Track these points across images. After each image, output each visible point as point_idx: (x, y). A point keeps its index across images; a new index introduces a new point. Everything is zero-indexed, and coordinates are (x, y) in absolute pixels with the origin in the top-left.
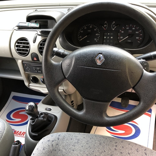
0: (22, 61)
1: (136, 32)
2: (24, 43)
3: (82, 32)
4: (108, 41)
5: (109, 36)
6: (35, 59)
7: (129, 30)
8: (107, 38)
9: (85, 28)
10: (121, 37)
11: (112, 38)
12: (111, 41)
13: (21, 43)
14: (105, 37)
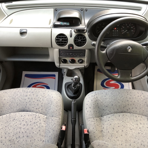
0: (59, 50)
1: (132, 27)
2: (63, 38)
3: (98, 27)
4: (115, 33)
5: (115, 30)
6: (71, 48)
7: (127, 26)
8: (114, 31)
9: (100, 25)
10: (123, 31)
11: (117, 31)
12: (117, 33)
13: (60, 37)
14: (113, 31)
